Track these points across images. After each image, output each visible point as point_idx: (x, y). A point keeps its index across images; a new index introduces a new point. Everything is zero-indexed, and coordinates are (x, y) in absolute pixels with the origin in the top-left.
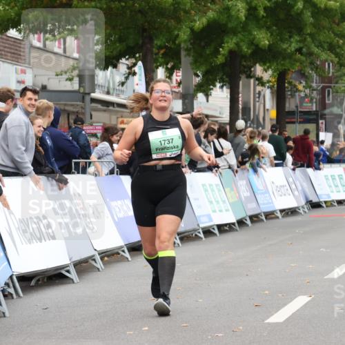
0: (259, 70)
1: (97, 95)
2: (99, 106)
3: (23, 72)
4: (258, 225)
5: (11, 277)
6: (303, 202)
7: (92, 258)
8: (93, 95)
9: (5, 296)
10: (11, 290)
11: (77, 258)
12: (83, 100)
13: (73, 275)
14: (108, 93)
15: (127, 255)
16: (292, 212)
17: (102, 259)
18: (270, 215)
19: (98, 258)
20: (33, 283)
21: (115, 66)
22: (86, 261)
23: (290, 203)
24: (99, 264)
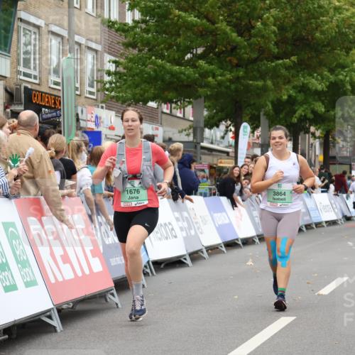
0: (312, 129)
1: (205, 144)
2: (206, 151)
3: (157, 129)
4: (310, 231)
5: (148, 262)
6: (341, 217)
7: (201, 251)
8: (202, 144)
9: (144, 274)
10: (148, 271)
11: (191, 250)
12: (196, 147)
13: (188, 261)
14: (212, 143)
15: (224, 249)
16: (333, 223)
17: (207, 251)
18: (318, 225)
19: (205, 251)
20: (162, 266)
21: (218, 126)
22: (196, 252)
23: (332, 217)
24: (205, 255)
